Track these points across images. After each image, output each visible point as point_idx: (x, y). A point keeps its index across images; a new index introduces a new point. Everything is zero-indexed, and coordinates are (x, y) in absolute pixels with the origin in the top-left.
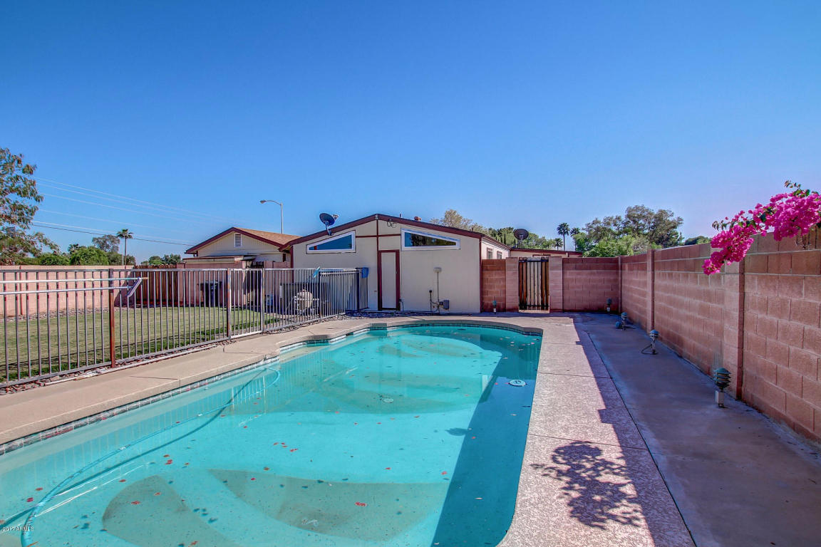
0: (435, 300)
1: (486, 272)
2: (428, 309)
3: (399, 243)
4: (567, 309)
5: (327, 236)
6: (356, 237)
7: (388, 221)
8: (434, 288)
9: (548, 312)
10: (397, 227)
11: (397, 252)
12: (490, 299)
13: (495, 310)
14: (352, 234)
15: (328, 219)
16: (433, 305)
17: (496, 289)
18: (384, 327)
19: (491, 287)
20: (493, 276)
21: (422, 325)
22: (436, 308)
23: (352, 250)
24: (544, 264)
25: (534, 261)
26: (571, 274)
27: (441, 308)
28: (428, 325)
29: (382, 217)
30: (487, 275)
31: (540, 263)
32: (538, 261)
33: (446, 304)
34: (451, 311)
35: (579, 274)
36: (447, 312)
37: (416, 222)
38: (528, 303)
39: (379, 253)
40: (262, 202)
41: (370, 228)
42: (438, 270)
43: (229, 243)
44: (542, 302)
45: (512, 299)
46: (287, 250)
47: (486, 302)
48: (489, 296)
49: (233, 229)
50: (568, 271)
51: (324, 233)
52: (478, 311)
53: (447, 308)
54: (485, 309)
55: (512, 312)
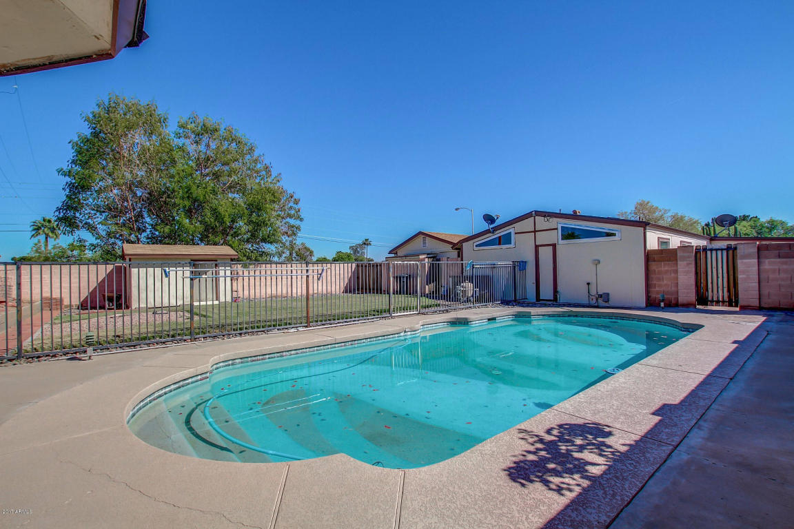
0: (593, 292)
1: (653, 263)
2: (585, 301)
3: (555, 237)
4: (766, 306)
5: (490, 234)
6: (516, 233)
7: (545, 216)
8: (593, 281)
9: (738, 309)
10: (554, 222)
11: (554, 246)
12: (658, 293)
13: (662, 304)
14: (512, 231)
15: (489, 219)
16: (593, 297)
17: (665, 282)
18: (528, 315)
19: (659, 279)
20: (659, 268)
21: (569, 316)
22: (595, 301)
23: (512, 246)
24: (731, 252)
25: (717, 250)
26: (770, 264)
27: (600, 301)
28: (576, 316)
29: (538, 213)
30: (653, 266)
31: (725, 252)
32: (722, 250)
33: (605, 297)
34: (611, 303)
35: (786, 263)
36: (607, 305)
37: (574, 216)
38: (710, 298)
39: (537, 247)
40: (457, 209)
41: (527, 225)
42: (597, 262)
43: (418, 244)
44: (729, 297)
45: (687, 292)
46: (458, 247)
47: (653, 295)
48: (657, 289)
49: (420, 233)
50: (767, 261)
51: (487, 232)
52: (644, 305)
53: (607, 301)
54: (651, 304)
55: (687, 307)
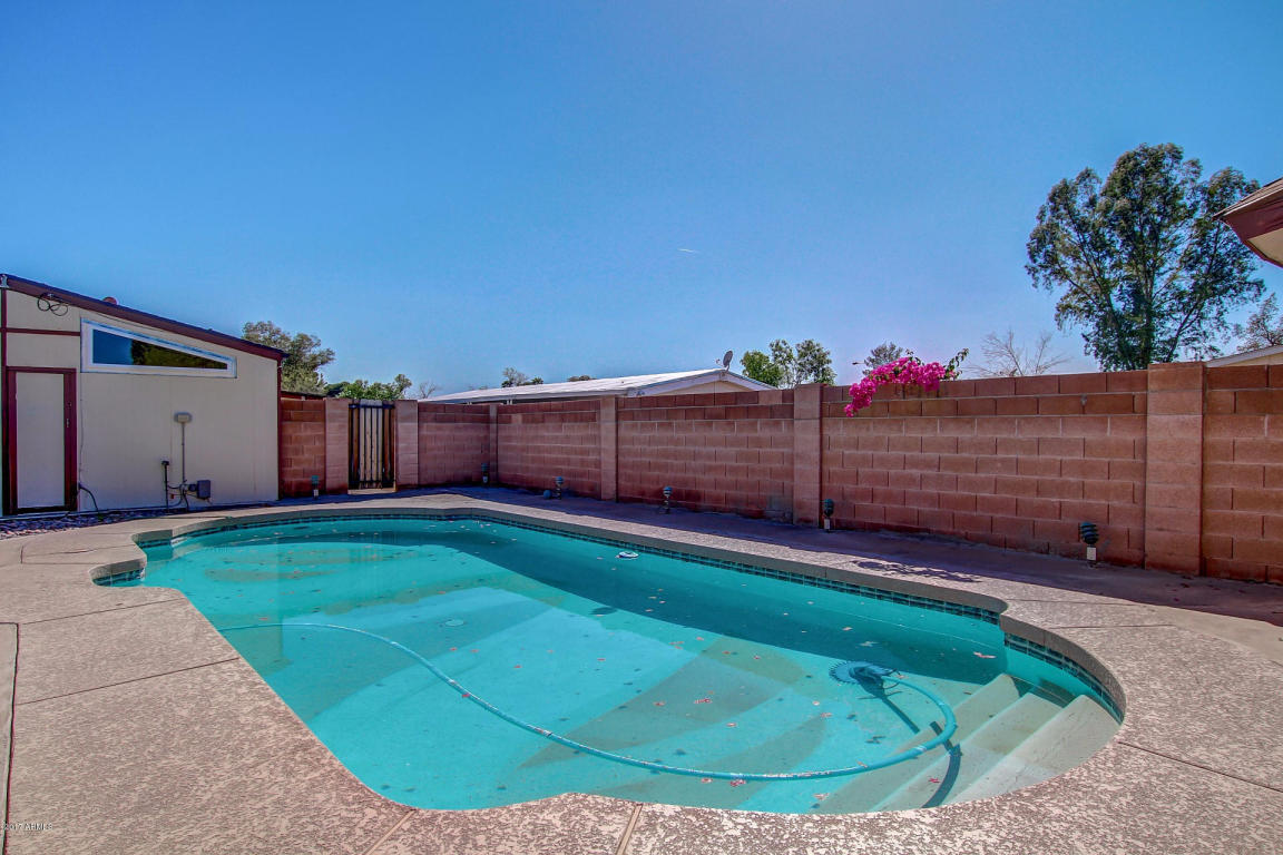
0: (175, 481)
1: (288, 423)
2: (159, 502)
3: (78, 354)
4: (425, 483)
7: (43, 296)
8: (176, 458)
9: (393, 490)
10: (70, 317)
11: (70, 375)
12: (295, 474)
13: (316, 492)
16: (173, 492)
17: (306, 456)
19: (297, 452)
20: (303, 432)
22: (177, 499)
24: (387, 411)
25: (371, 407)
26: (430, 429)
27: (192, 499)
29: (19, 285)
30: (290, 430)
31: (380, 411)
32: (377, 407)
33: (202, 489)
34: (214, 500)
35: (439, 429)
36: (205, 504)
37: (108, 307)
38: (362, 478)
39: (8, 372)
42: (182, 419)
44: (384, 474)
45: (337, 473)
47: (288, 479)
48: (294, 467)
50: (425, 424)
52: (275, 496)
53: (206, 497)
54: (291, 492)
55: (338, 493)
